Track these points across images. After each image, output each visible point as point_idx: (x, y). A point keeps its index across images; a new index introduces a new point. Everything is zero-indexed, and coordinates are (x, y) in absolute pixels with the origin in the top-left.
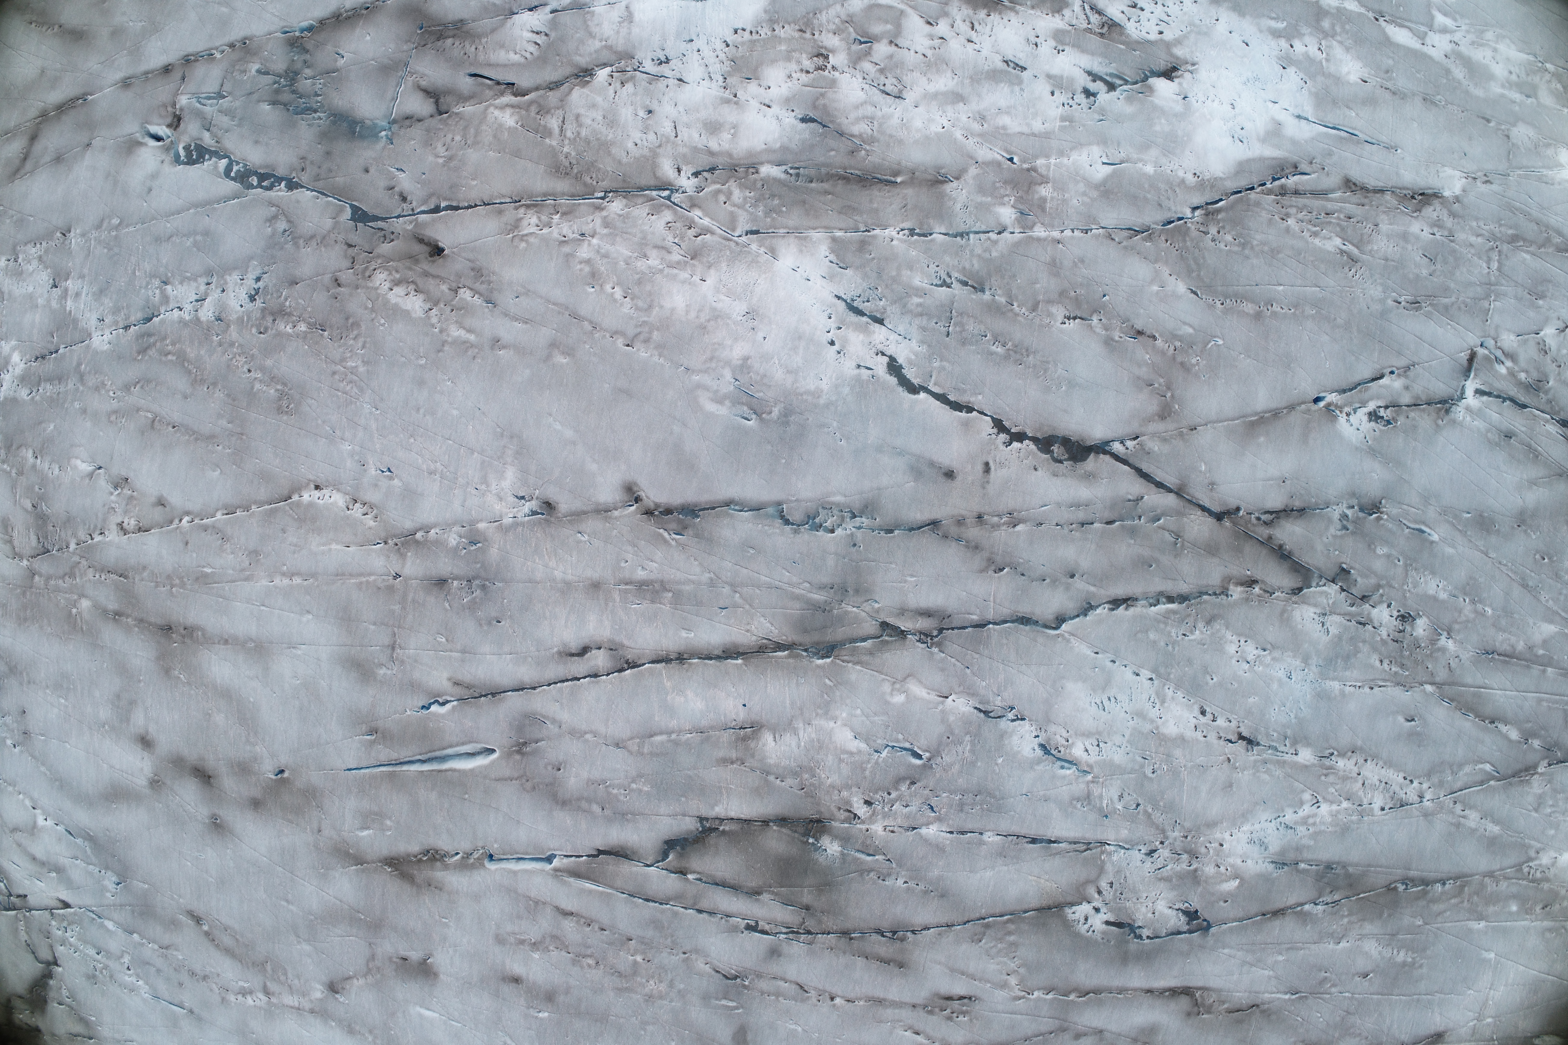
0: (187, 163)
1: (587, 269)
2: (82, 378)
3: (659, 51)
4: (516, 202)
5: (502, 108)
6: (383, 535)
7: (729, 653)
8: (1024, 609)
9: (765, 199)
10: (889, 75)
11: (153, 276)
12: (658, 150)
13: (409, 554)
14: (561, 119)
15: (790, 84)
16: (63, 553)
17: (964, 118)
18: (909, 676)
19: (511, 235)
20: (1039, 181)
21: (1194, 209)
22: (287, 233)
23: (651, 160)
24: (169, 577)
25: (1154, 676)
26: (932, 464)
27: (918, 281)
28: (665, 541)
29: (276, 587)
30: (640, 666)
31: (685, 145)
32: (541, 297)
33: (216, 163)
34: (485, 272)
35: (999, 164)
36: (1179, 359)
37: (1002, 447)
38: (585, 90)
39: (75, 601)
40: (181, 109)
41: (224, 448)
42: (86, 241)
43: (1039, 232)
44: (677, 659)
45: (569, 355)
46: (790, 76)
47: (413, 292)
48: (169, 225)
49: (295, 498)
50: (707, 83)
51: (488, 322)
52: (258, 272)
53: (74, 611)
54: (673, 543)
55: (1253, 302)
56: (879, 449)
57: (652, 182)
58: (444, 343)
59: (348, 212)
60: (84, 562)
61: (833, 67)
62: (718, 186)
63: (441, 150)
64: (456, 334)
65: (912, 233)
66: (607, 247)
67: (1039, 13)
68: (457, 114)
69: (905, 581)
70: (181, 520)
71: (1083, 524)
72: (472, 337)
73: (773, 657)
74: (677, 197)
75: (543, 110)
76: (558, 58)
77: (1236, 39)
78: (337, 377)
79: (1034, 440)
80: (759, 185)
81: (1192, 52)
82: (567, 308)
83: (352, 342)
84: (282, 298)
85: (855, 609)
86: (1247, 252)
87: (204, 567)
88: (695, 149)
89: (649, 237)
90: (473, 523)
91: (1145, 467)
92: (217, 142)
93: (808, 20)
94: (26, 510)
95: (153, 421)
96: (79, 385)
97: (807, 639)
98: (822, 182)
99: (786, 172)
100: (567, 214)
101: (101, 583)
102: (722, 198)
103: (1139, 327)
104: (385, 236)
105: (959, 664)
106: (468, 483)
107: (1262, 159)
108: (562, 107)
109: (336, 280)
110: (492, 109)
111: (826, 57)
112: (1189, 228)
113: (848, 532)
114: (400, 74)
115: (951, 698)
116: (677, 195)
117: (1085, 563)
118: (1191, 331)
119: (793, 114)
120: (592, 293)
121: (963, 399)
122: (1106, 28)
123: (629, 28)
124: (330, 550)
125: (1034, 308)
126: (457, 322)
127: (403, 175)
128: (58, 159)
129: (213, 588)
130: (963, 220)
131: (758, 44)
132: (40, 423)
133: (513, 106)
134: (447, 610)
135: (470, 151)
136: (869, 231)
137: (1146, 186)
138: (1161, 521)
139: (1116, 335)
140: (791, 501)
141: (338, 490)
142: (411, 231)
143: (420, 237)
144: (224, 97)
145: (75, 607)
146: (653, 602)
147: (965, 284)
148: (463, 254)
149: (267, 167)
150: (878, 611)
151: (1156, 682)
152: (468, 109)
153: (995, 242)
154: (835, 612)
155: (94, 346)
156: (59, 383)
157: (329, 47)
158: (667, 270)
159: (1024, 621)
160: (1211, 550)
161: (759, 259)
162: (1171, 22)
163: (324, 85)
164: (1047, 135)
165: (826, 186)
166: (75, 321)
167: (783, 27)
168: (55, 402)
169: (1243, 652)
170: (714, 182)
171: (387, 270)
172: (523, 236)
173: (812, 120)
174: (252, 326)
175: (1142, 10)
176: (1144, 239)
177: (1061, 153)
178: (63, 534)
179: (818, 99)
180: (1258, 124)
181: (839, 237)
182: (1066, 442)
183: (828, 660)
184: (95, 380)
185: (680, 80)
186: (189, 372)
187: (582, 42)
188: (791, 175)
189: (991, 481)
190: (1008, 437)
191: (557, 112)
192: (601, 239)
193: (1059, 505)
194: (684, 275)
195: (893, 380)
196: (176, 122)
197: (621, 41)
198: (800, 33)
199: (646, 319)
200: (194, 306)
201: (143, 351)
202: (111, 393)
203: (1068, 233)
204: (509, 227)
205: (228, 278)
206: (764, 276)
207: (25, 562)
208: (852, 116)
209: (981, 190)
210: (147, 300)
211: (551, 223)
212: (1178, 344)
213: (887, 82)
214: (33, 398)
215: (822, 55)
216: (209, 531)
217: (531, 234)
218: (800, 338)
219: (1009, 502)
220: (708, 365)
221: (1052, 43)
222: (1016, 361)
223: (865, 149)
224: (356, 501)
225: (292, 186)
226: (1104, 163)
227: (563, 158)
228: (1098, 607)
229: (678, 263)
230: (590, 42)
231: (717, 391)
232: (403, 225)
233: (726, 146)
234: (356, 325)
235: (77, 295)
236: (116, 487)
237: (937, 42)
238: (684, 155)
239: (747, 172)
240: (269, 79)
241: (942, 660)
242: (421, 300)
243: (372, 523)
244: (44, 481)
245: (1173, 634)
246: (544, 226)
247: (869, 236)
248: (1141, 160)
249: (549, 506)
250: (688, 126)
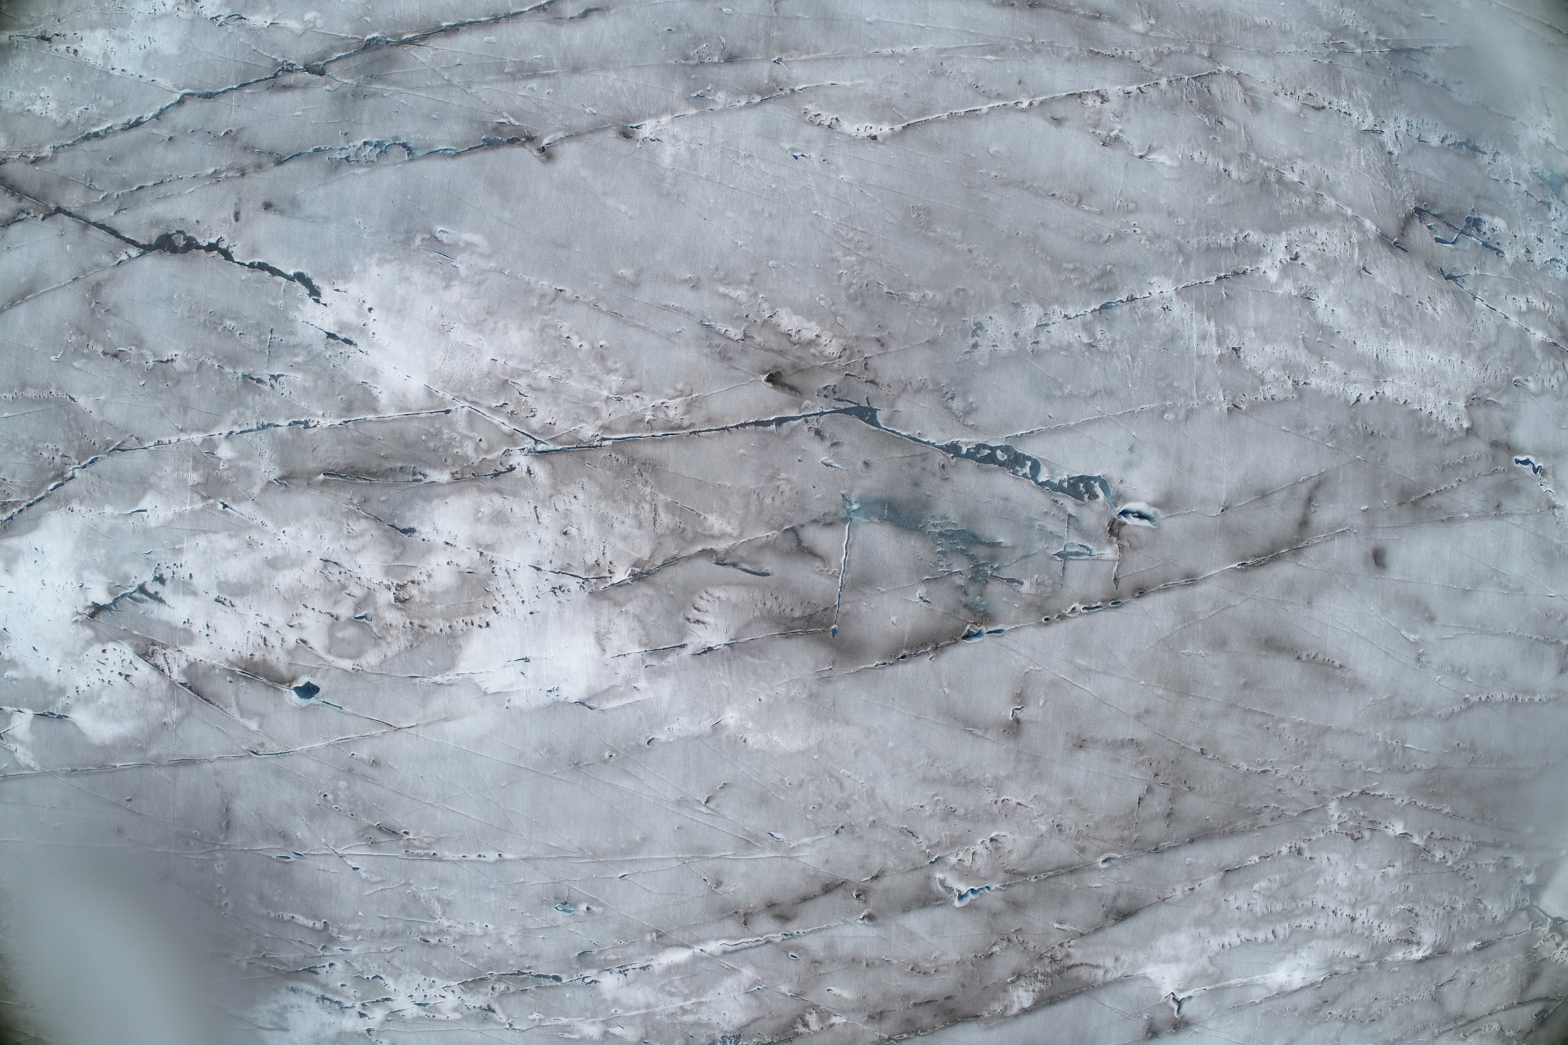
0: (1090, 478)
1: (610, 364)
2: (1180, 249)
3: (564, 601)
4: (694, 432)
5: (723, 535)
6: (796, 97)
7: (453, 30)
8: (208, 104)
9: (443, 447)
10: (337, 583)
11: (1108, 354)
12: (552, 492)
13: (766, 81)
14: (658, 524)
15: (428, 568)
16: (1174, 76)
17: (266, 542)
18: (301, 35)
19: (694, 396)
20: (199, 486)
21: (73, 477)
22: (949, 396)
23: (559, 481)
24: (1038, 51)
25: (111, 72)
26: (282, 212)
27: (298, 377)
28: (513, 115)
29: (910, 44)
30: (533, 8)
31: (526, 498)
32: (653, 332)
33: (1052, 478)
34: (717, 357)
35: (235, 500)
36: (85, 337)
37: (225, 236)
38: (636, 556)
39: (1152, 30)
40: (1110, 542)
41: (989, 174)
42: (1204, 396)
43: (197, 438)
44: (500, 18)
45: (618, 277)
46: (429, 576)
47: (793, 334)
48: (1098, 408)
49: (898, 127)
50: (511, 567)
51: (707, 305)
52: (976, 353)
53: (1152, 21)
54: (505, 114)
55: (27, 398)
56: (326, 219)
57: (554, 458)
58: (751, 282)
59: (880, 417)
60: (1146, 66)
61: (389, 589)
62: (489, 457)
63: (785, 487)
64: (739, 292)
65: (306, 425)
66: (592, 387)
67: (208, 661)
68: (774, 528)
69: (303, 110)
70: (1031, 104)
71: (162, 182)
72: (722, 289)
73: (415, 32)
74: (529, 444)
75: (678, 533)
76: (672, 593)
77: (42, 653)
78: (866, 245)
79: (199, 247)
80: (449, 460)
81: (77, 633)
82: (625, 322)
83: (855, 281)
84: (942, 326)
85: (346, 81)
86: (32, 444)
87: (996, 60)
88: (515, 494)
89: (551, 400)
90: (702, 114)
91: (113, 239)
92: (1056, 502)
93: (417, 639)
94: (1229, 118)
95: (1080, 201)
96: (1182, 242)
97: (386, 51)
98: (391, 469)
99: (425, 476)
100: (637, 421)
101: (1121, 46)
102: (483, 445)
103: (116, 361)
104: (835, 393)
105: (261, 52)
106: (709, 148)
107: (20, 534)
108: (659, 536)
109: (882, 345)
110: (735, 533)
111: (397, 599)
112: (76, 458)
113: (351, 144)
114: (848, 576)
115: (268, 24)
116: (529, 446)
117: (160, 150)
118: (75, 364)
119: (423, 536)
120: (602, 339)
121: (258, 274)
122: (150, 651)
123: (598, 626)
124: (852, 80)
125: (201, 365)
126: (740, 304)
127: (824, 458)
128: (1263, 495)
129: (982, 41)
130: (262, 441)
131: (464, 610)
132: (1227, 205)
133: (713, 537)
134: (723, 35)
135: (752, 486)
136: (345, 422)
137: (110, 493)
138: (101, 197)
139: (134, 351)
140: (400, 163)
141: (850, 136)
142: (805, 399)
143: (793, 392)
144: (1058, 554)
145: (1152, 25)
146: (522, 62)
147: (259, 381)
148: (743, 374)
149: (987, 471)
150: (326, 83)
151: (110, 67)
152: (762, 534)
153: (235, 423)
154: (362, 77)
155: (1171, 281)
156: (1208, 245)
157: (940, 610)
158: (530, 367)
159: (209, 96)
160: (64, 181)
161: (442, 385)
162: (96, 663)
163: (936, 564)
164: (195, 532)
165: (387, 465)
166: (1200, 308)
167: (441, 630)
168: (1213, 226)
169: (43, 105)
170: (493, 461)
171: (825, 357)
172: (681, 396)
173: (405, 531)
174: (974, 297)
175: (120, 674)
176: (112, 442)
177: (181, 516)
178: (1177, 93)
179: (401, 554)
180: (23, 568)
181: (371, 414)
182: (174, 250)
183: (368, 37)
184: (1163, 245)
185: (539, 569)
186: (1043, 250)
187: (648, 611)
188: (420, 473)
189: (233, 206)
190: (220, 246)
191: (663, 531)
192: (599, 396)
193: (180, 195)
194: (512, 364)
195: (315, 282)
196: (1114, 529)
197: (605, 611)
198: (424, 624)
199: (546, 317)
200: (1050, 319)
201: (1105, 274)
202: (1139, 231)
203: (174, 439)
204: (697, 404)
205: (1013, 348)
206: (437, 368)
207: (1223, 69)
208: (367, 538)
209: (248, 473)
210: (1110, 327)
211: (653, 411)
212: (86, 351)
213: (338, 576)
214: (1241, 231)
215: (401, 602)
216: (993, 94)
217: (672, 398)
218: (399, 311)
219: (219, 191)
220: (482, 277)
221: (195, 630)
222: (215, 315)
223: (354, 504)
224: (829, 126)
225: (953, 449)
226: (145, 511)
227: (650, 481)
228: (152, 118)
229: (519, 376)
230: (638, 611)
231: (472, 254)
232: (816, 405)
233: (485, 499)
234: (852, 299)
235: (1203, 337)
236: (1117, 138)
237: (295, 623)
238: (525, 487)
239: (463, 474)
240: (1006, 573)
241: (274, 53)
242: (782, 326)
243: (809, 107)
244: (1212, 146)
245: (95, 107)
246: (660, 407)
247: (344, 417)
248: (116, 518)
249: (626, 134)
250: (525, 519)
